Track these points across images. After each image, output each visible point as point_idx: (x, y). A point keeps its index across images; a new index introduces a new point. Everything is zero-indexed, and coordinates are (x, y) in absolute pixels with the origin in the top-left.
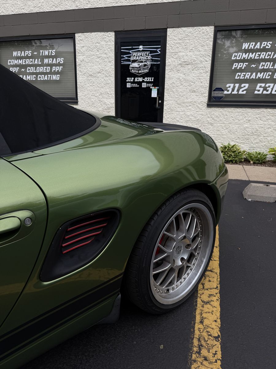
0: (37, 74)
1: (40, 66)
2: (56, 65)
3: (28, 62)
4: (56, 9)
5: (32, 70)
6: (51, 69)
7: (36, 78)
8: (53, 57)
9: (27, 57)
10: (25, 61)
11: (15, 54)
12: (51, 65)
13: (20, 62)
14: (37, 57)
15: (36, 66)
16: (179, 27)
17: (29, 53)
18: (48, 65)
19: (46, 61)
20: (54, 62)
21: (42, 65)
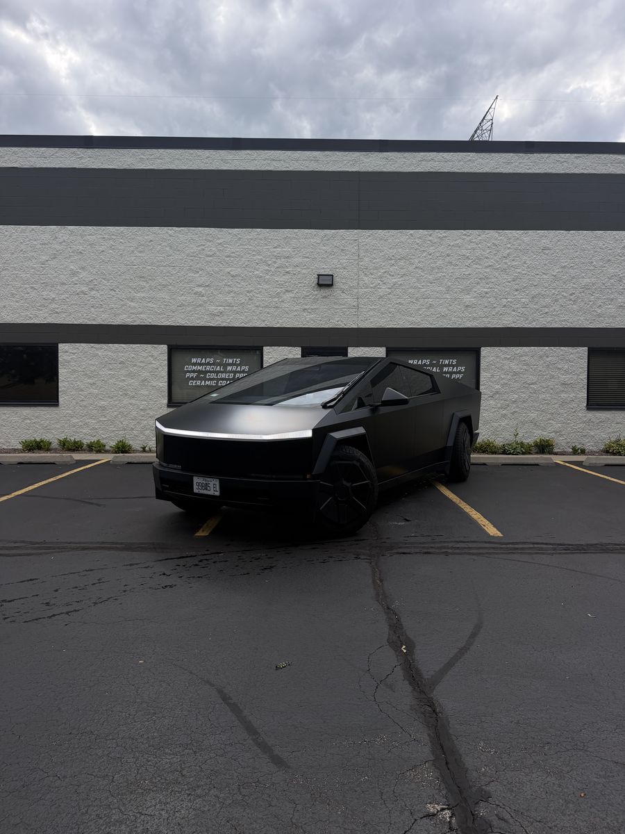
0: (218, 380)
1: (222, 372)
2: (240, 372)
3: (208, 368)
4: (245, 326)
5: (213, 375)
6: (234, 376)
7: (217, 383)
8: (237, 365)
9: (208, 364)
10: (206, 368)
11: (194, 360)
12: (235, 372)
13: (200, 368)
14: (220, 364)
15: (217, 372)
16: (357, 347)
17: (212, 360)
18: (230, 372)
19: (229, 368)
20: (239, 369)
21: (225, 372)
